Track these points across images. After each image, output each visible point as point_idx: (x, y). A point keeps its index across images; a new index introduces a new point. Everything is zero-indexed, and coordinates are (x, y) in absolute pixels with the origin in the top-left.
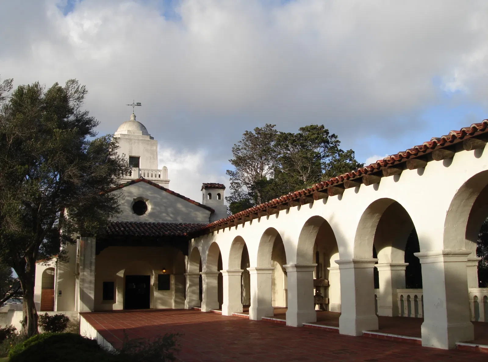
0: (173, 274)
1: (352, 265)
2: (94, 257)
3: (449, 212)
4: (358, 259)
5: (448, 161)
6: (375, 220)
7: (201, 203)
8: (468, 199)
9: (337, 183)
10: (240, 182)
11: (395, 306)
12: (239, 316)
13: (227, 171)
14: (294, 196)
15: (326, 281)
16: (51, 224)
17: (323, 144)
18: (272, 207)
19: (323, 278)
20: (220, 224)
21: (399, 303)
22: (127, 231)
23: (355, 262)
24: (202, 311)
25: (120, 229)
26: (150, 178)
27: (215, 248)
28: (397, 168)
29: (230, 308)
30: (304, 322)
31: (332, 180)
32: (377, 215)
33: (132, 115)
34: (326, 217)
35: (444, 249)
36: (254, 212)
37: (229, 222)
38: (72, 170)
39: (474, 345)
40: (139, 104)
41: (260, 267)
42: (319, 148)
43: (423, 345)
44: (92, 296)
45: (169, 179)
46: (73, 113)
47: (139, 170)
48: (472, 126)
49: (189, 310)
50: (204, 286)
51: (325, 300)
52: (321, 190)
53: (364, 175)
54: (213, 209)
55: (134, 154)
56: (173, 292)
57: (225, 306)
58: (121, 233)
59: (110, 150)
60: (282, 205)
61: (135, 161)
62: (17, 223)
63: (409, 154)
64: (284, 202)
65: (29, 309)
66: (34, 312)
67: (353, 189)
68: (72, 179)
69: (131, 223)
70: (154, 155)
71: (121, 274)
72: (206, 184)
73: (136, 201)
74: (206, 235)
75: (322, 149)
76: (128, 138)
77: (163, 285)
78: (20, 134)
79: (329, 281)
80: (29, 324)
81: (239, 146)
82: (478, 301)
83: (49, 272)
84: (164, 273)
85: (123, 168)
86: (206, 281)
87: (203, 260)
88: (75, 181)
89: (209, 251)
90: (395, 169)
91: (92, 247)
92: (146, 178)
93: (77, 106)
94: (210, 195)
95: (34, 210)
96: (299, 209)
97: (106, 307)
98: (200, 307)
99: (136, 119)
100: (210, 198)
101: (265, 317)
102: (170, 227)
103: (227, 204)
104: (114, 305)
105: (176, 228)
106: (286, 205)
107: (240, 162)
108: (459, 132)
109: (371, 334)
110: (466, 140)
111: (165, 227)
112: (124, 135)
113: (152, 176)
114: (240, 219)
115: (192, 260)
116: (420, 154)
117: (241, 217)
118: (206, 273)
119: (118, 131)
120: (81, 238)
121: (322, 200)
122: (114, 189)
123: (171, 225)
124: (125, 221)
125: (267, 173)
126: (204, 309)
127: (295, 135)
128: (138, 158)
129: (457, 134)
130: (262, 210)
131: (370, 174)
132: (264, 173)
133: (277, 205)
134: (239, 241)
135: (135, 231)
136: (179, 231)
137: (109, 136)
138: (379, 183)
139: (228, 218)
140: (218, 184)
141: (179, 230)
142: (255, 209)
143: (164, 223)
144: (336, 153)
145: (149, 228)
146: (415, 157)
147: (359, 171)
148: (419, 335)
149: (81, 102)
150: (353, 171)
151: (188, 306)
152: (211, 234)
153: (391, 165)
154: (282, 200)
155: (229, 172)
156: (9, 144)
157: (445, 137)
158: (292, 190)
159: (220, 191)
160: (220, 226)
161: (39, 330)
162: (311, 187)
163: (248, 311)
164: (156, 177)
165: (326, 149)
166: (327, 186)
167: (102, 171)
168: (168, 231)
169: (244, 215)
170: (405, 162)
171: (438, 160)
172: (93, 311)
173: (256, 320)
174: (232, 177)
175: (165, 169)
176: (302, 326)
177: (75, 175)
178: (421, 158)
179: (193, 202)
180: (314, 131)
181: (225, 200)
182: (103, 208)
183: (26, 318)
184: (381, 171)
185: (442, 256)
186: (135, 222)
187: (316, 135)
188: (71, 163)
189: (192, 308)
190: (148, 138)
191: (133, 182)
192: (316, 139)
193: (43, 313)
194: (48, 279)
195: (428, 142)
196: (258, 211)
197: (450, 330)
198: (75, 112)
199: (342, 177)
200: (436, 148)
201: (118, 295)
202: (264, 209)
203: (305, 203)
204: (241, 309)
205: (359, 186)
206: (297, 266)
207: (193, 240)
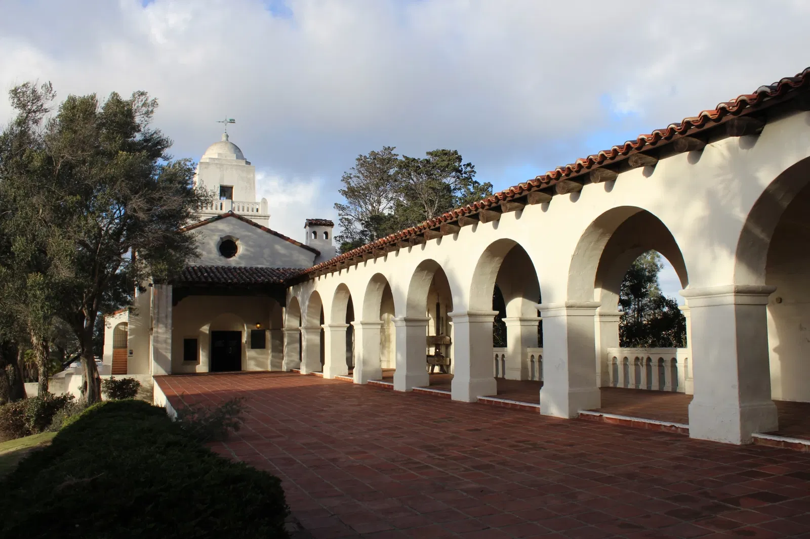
0: (269, 329)
1: (467, 319)
2: (170, 309)
3: (574, 256)
4: (474, 311)
5: (576, 194)
6: (495, 266)
7: (304, 244)
8: (598, 241)
9: (451, 219)
10: (350, 217)
11: (524, 368)
12: (343, 379)
13: (335, 204)
14: (402, 235)
15: (448, 338)
16: (115, 269)
17: (454, 174)
18: (379, 249)
19: (444, 334)
20: (321, 268)
21: (529, 363)
22: (211, 277)
23: (470, 315)
24: (301, 373)
25: (202, 274)
26: (240, 213)
27: (316, 297)
28: (518, 202)
29: (332, 369)
30: (414, 387)
31: (445, 216)
32: (498, 258)
33: (224, 135)
34: (440, 261)
35: (568, 300)
36: (359, 254)
37: (330, 267)
38: (137, 202)
39: (598, 414)
40: (232, 121)
41: (366, 321)
42: (449, 178)
43: (541, 414)
44: (169, 356)
45: (269, 213)
46: (139, 131)
47: (232, 202)
48: (600, 153)
49: (287, 372)
50: (304, 344)
51: (446, 361)
52: (434, 227)
53: (480, 210)
54: (319, 250)
55: (226, 183)
56: (270, 351)
57: (327, 367)
58: (203, 280)
59: (187, 178)
60: (390, 246)
61: (226, 191)
62: (69, 268)
63: (530, 187)
64: (392, 243)
65: (89, 373)
66: (96, 376)
67: (471, 226)
68: (137, 213)
69: (217, 268)
70: (251, 184)
71: (206, 329)
72: (310, 220)
73: (224, 240)
74: (306, 282)
75: (453, 180)
76: (217, 163)
77: (258, 342)
78: (70, 158)
79: (450, 338)
80: (90, 390)
81: (350, 174)
82: (617, 363)
83: (122, 328)
84: (258, 328)
85: (202, 198)
86: (306, 337)
87: (303, 312)
88: (141, 215)
89: (310, 301)
90: (516, 204)
91: (167, 297)
92: (236, 212)
93: (146, 123)
94: (315, 233)
95: (93, 251)
96: (410, 251)
97: (188, 369)
98: (299, 369)
99: (229, 139)
100: (315, 237)
101: (372, 380)
102: (264, 272)
103: (337, 245)
104: (197, 366)
105: (272, 273)
106: (394, 246)
107: (352, 193)
108: (586, 161)
109: (487, 400)
110: (593, 170)
111: (259, 272)
112: (214, 159)
113: (248, 211)
114: (343, 263)
115: (290, 313)
116: (543, 186)
117: (343, 260)
118: (306, 328)
119: (206, 154)
120: (153, 285)
121: (435, 240)
122: (193, 227)
123: (266, 270)
124: (209, 264)
125: (386, 208)
126: (303, 371)
127: (421, 160)
128: (232, 188)
129: (584, 162)
130: (367, 251)
131: (487, 209)
132: (381, 207)
133: (384, 245)
134: (342, 288)
135: (220, 277)
136: (275, 278)
137: (186, 160)
138: (498, 220)
139: (329, 261)
140: (325, 220)
141: (275, 276)
142: (359, 250)
143: (258, 268)
144: (469, 185)
145: (239, 274)
146: (537, 189)
147: (475, 205)
148: (538, 402)
149: (150, 117)
150: (468, 206)
151: (286, 368)
152: (311, 281)
153: (510, 199)
154: (390, 239)
155: (339, 207)
156: (56, 170)
157: (570, 166)
158: (402, 228)
159: (328, 229)
160: (321, 271)
161: (102, 397)
162: (422, 224)
163: (352, 374)
164: (253, 211)
165: (457, 180)
166: (440, 224)
167: (173, 202)
168: (262, 278)
169: (347, 258)
170: (526, 197)
171: (562, 193)
172: (170, 373)
173: (361, 383)
174: (341, 212)
175: (264, 201)
176: (412, 390)
177: (141, 208)
178: (544, 190)
179: (294, 242)
180: (445, 158)
181: (333, 240)
182: (177, 248)
183: (86, 383)
184: (500, 206)
185: (565, 308)
186: (222, 266)
187: (446, 163)
188: (136, 193)
189: (291, 370)
190: (243, 163)
191: (220, 218)
192: (447, 166)
193: (108, 377)
194: (121, 335)
195: (551, 172)
196: (364, 253)
197: (571, 396)
198: (142, 130)
199: (456, 212)
200: (561, 179)
201: (202, 354)
202: (370, 251)
203: (416, 243)
204: (346, 371)
205: (477, 224)
206: (406, 320)
207: (291, 288)
